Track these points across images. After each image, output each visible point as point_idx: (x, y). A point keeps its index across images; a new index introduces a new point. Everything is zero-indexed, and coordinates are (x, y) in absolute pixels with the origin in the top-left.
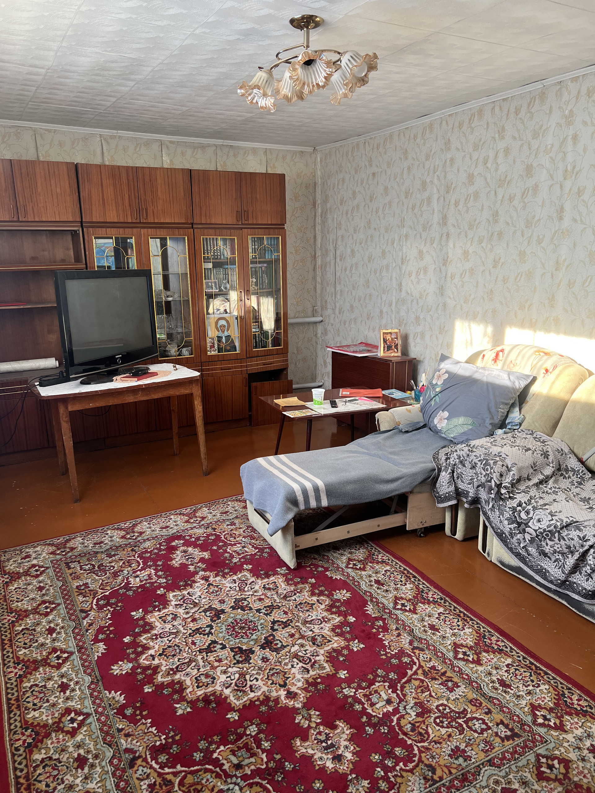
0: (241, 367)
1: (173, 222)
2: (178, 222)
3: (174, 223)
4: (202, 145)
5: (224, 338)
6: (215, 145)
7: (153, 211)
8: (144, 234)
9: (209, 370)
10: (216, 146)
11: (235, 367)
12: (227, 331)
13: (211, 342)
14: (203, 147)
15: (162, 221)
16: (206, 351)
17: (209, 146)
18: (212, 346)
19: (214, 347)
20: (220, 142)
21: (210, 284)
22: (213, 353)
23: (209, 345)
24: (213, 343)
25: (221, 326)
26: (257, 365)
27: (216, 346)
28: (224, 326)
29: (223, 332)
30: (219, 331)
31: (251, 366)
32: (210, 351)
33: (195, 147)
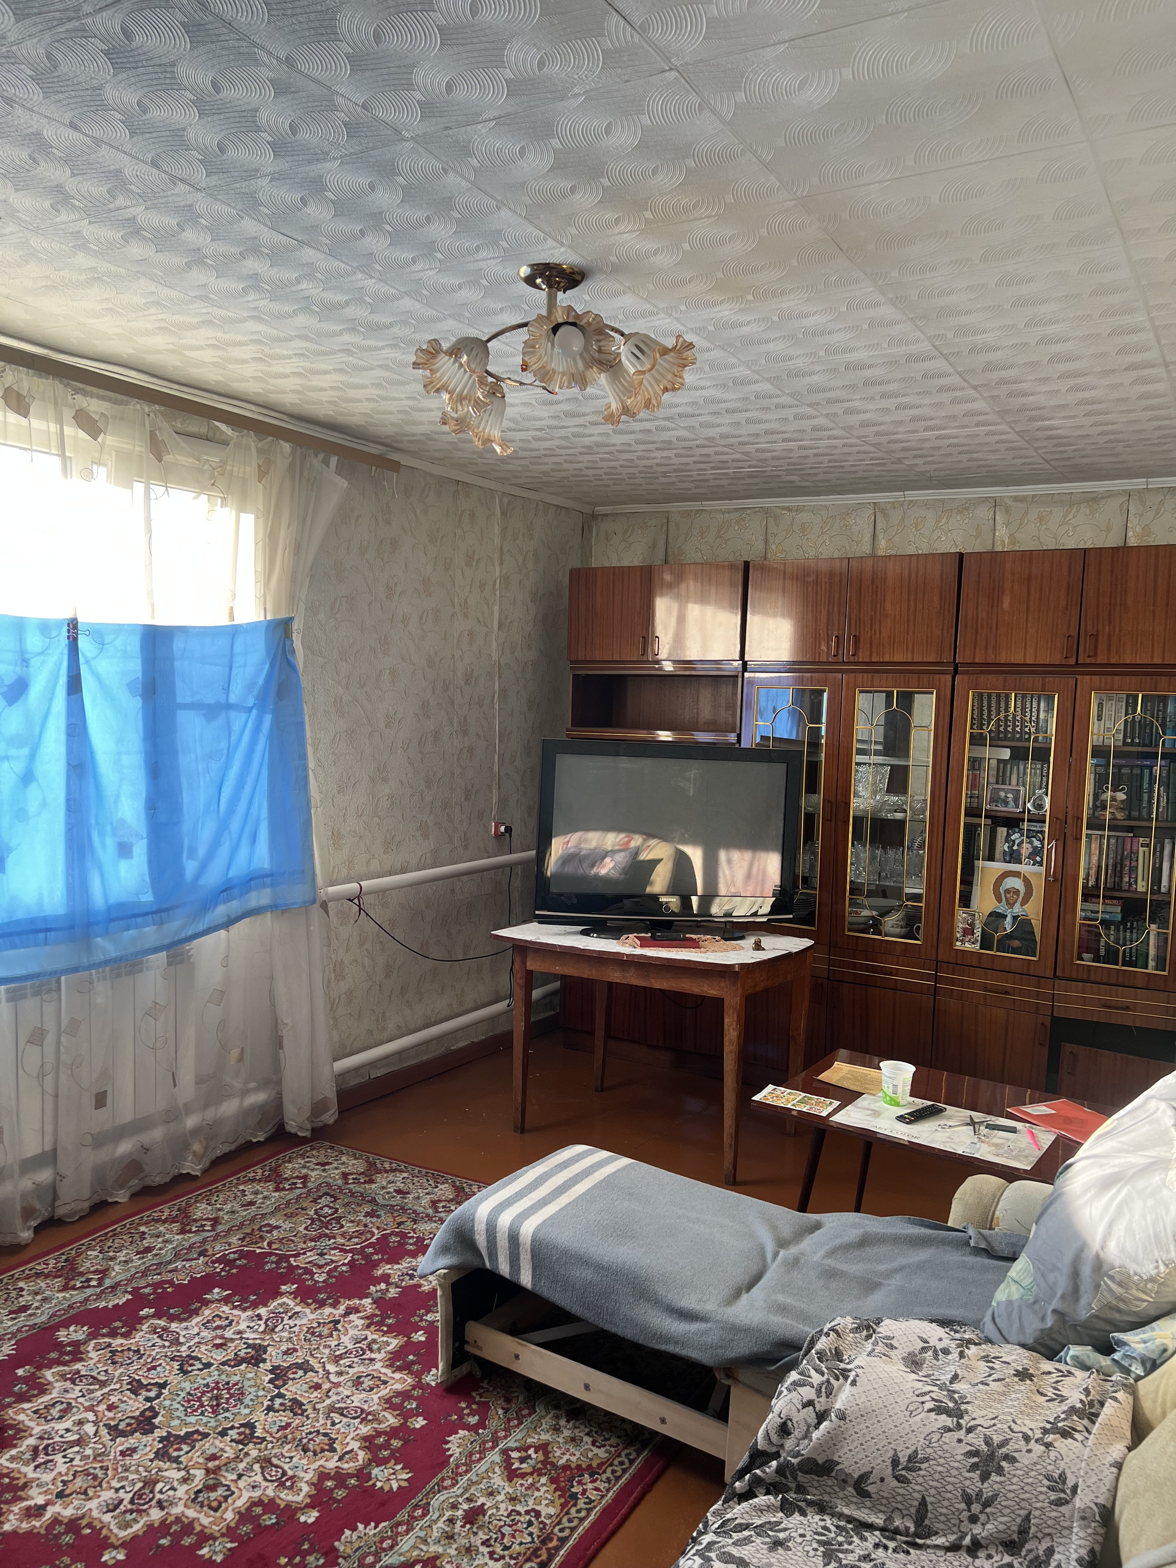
0: (1038, 995)
1: (909, 660)
2: (920, 660)
3: (913, 663)
4: (1095, 495)
5: (1009, 919)
6: (1125, 491)
7: (871, 641)
8: (848, 684)
9: (952, 982)
10: (1129, 494)
11: (1021, 992)
12: (1022, 905)
13: (965, 921)
14: (1094, 499)
15: (887, 659)
16: (951, 940)
17: (1110, 495)
18: (969, 931)
19: (973, 934)
20: (1139, 483)
21: (1002, 794)
22: (968, 946)
23: (960, 926)
24: (972, 925)
25: (1007, 891)
26: (1084, 1001)
27: (978, 933)
28: (1017, 892)
29: (1011, 905)
30: (999, 900)
31: (1067, 1000)
32: (962, 941)
33: (1070, 502)
